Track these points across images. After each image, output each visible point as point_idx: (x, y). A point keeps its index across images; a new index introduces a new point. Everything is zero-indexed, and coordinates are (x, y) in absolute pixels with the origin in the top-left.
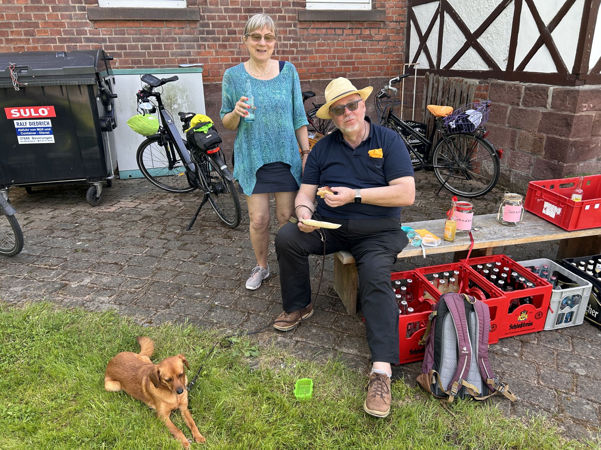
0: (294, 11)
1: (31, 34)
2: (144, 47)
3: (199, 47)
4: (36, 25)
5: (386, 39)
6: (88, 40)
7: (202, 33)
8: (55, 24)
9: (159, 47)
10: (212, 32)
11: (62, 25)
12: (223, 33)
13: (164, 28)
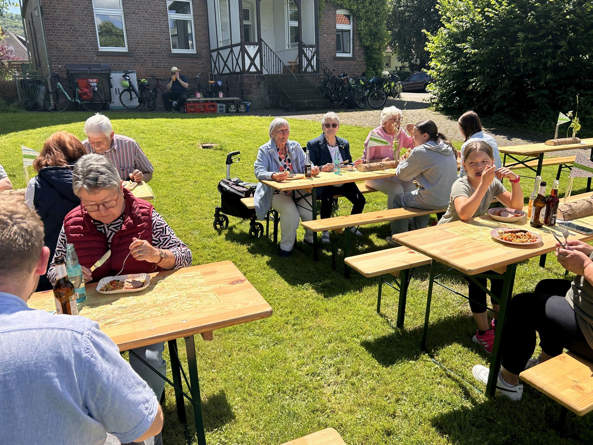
0: (167, 53)
1: (76, 59)
2: (114, 65)
3: (134, 65)
4: (78, 56)
5: (203, 64)
6: (95, 62)
7: (134, 60)
8: (85, 56)
9: (119, 65)
10: (138, 60)
11: (87, 57)
12: (142, 60)
13: (121, 58)
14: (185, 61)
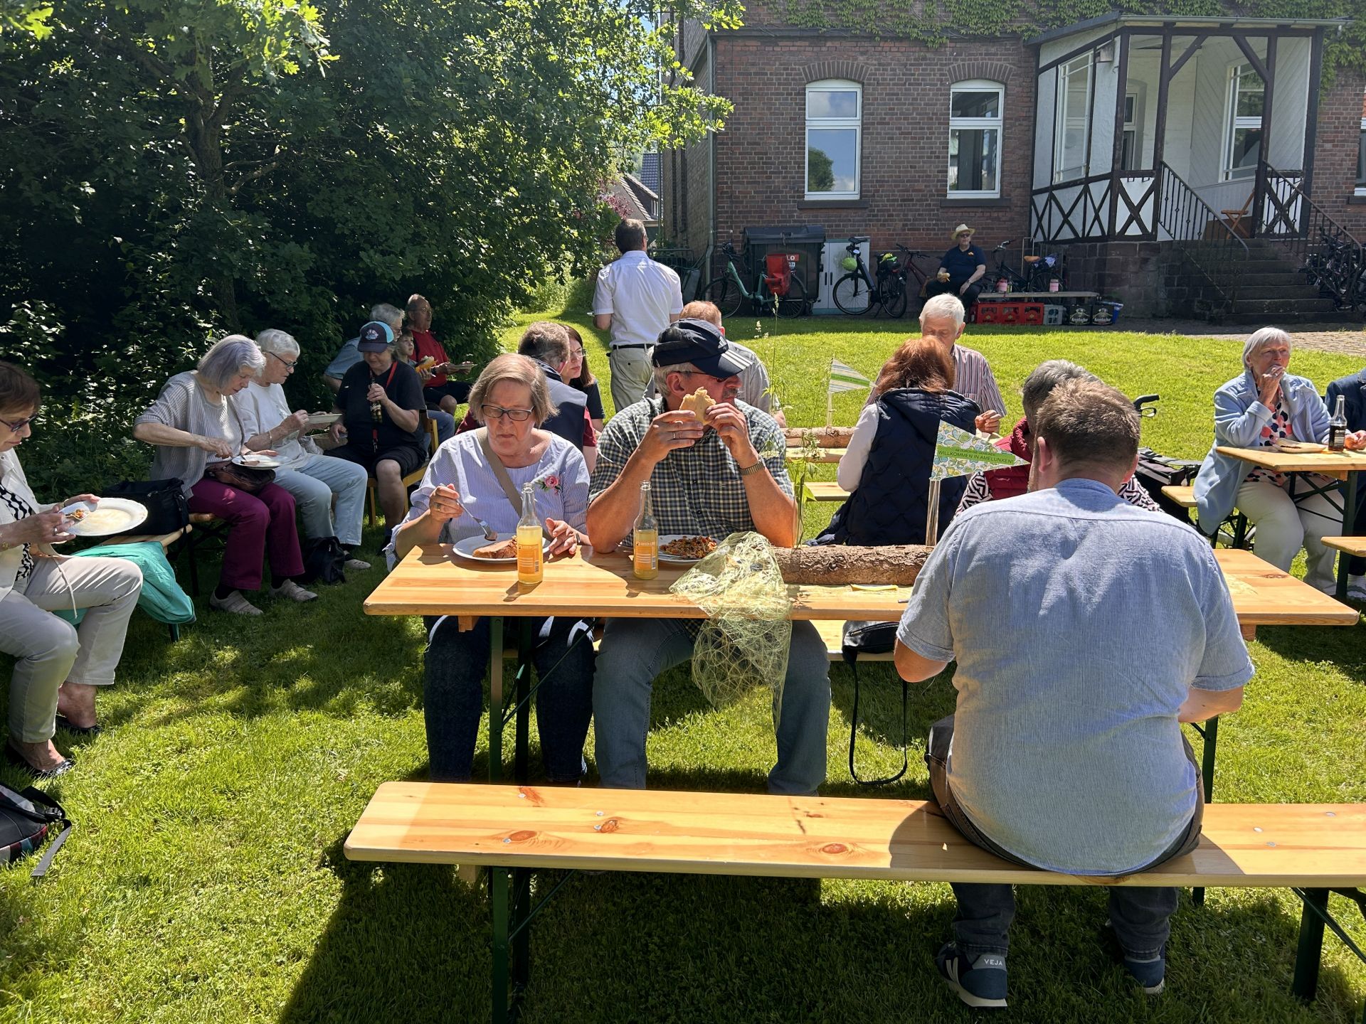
0: (937, 200)
1: (762, 217)
2: (829, 226)
3: (866, 225)
4: (766, 212)
5: (1012, 220)
6: (795, 221)
7: (869, 216)
8: (777, 212)
9: (839, 226)
10: (877, 215)
11: (781, 212)
12: (884, 216)
13: (844, 213)
14: (973, 214)
